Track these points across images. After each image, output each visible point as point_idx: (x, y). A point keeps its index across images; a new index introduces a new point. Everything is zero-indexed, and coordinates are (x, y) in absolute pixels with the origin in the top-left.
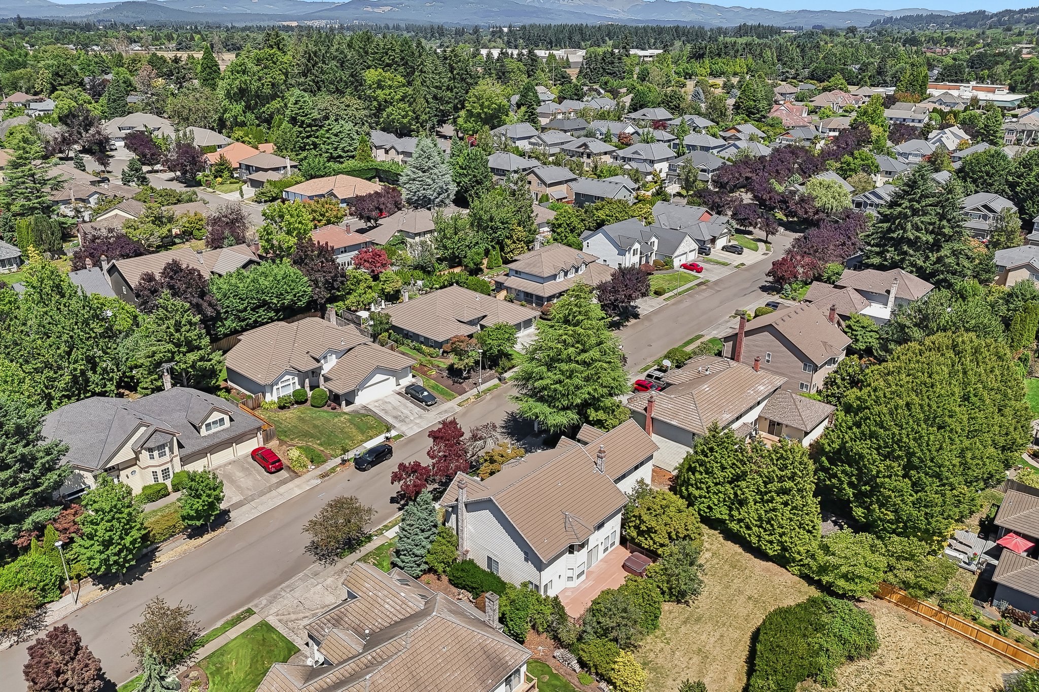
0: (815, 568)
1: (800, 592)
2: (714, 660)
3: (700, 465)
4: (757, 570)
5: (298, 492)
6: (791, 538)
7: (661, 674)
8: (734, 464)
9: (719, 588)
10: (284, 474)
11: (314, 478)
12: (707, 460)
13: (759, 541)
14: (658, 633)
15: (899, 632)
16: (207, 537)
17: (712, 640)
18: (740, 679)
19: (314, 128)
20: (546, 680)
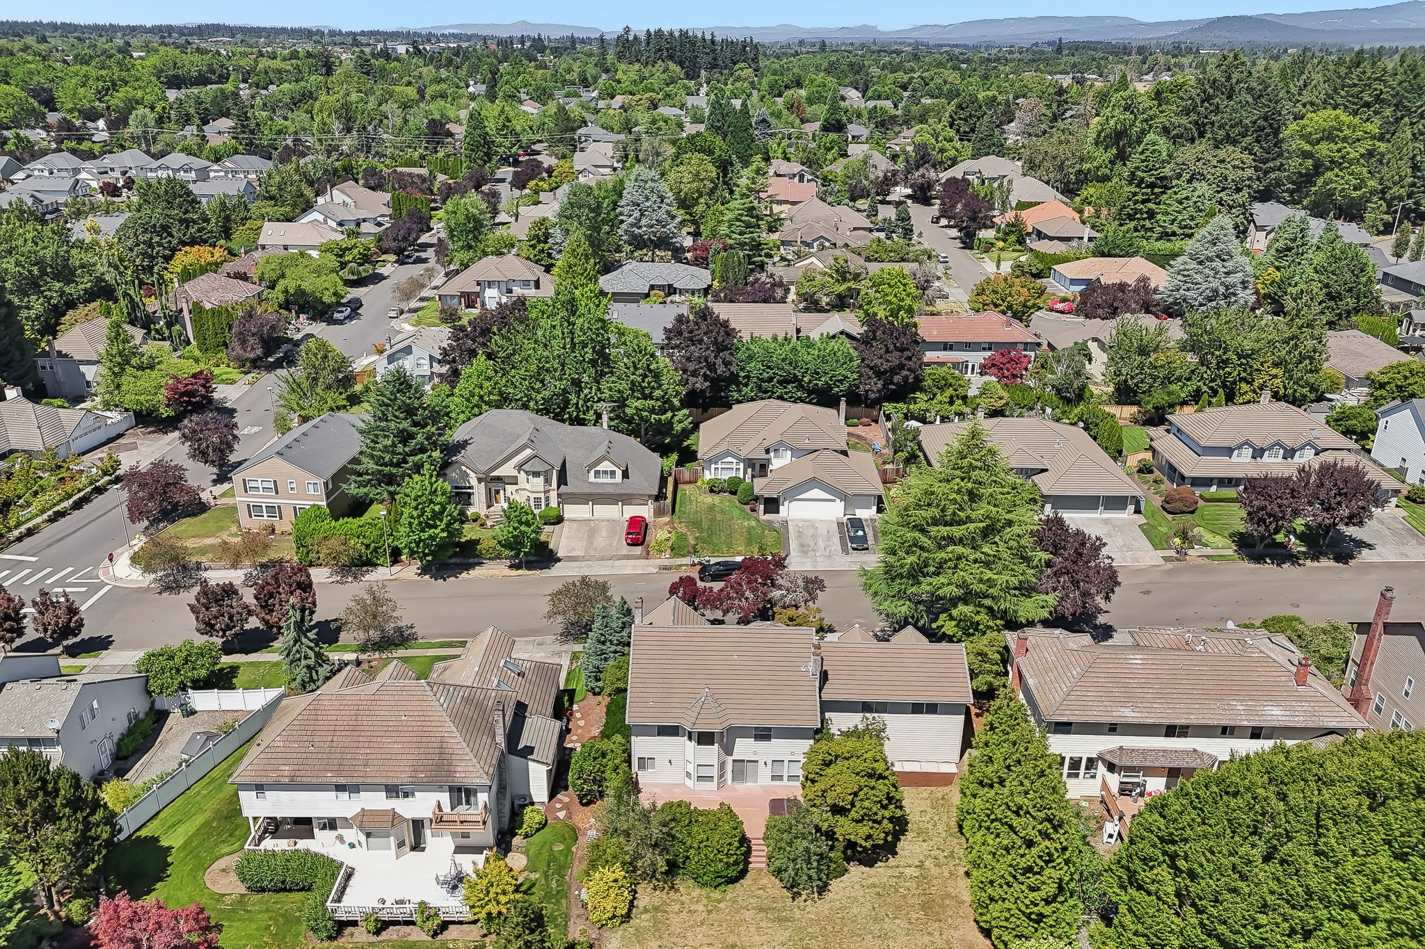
5: (629, 571)
9: (864, 911)
10: (638, 550)
11: (654, 567)
14: (716, 894)
16: (520, 572)
19: (1156, 190)
20: (556, 849)
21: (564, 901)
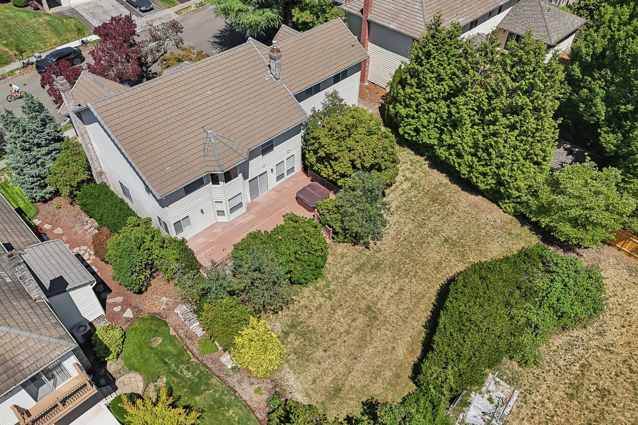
0: (534, 208)
1: (510, 234)
2: (385, 321)
3: (412, 77)
4: (463, 206)
6: (512, 170)
7: (310, 340)
8: (454, 74)
9: (411, 226)
12: (420, 68)
13: (469, 172)
14: (321, 283)
15: (627, 290)
17: (388, 294)
18: (412, 351)
20: (155, 345)
21: (214, 381)
